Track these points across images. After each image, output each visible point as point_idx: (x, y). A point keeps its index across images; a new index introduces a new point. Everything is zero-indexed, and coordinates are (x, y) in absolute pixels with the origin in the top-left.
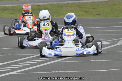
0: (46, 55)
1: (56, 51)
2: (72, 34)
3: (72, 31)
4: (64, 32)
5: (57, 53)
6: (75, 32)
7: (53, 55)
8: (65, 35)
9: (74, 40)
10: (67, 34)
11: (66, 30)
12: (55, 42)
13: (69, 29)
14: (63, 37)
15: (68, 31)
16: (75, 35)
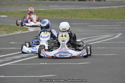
0: (25, 52)
1: (32, 49)
2: (46, 36)
3: (47, 33)
4: (41, 34)
5: (33, 50)
6: (50, 35)
7: (30, 52)
8: (41, 37)
9: (48, 41)
10: (42, 36)
11: (43, 33)
12: (35, 42)
13: (45, 32)
14: (40, 38)
15: (44, 33)
16: (50, 37)
